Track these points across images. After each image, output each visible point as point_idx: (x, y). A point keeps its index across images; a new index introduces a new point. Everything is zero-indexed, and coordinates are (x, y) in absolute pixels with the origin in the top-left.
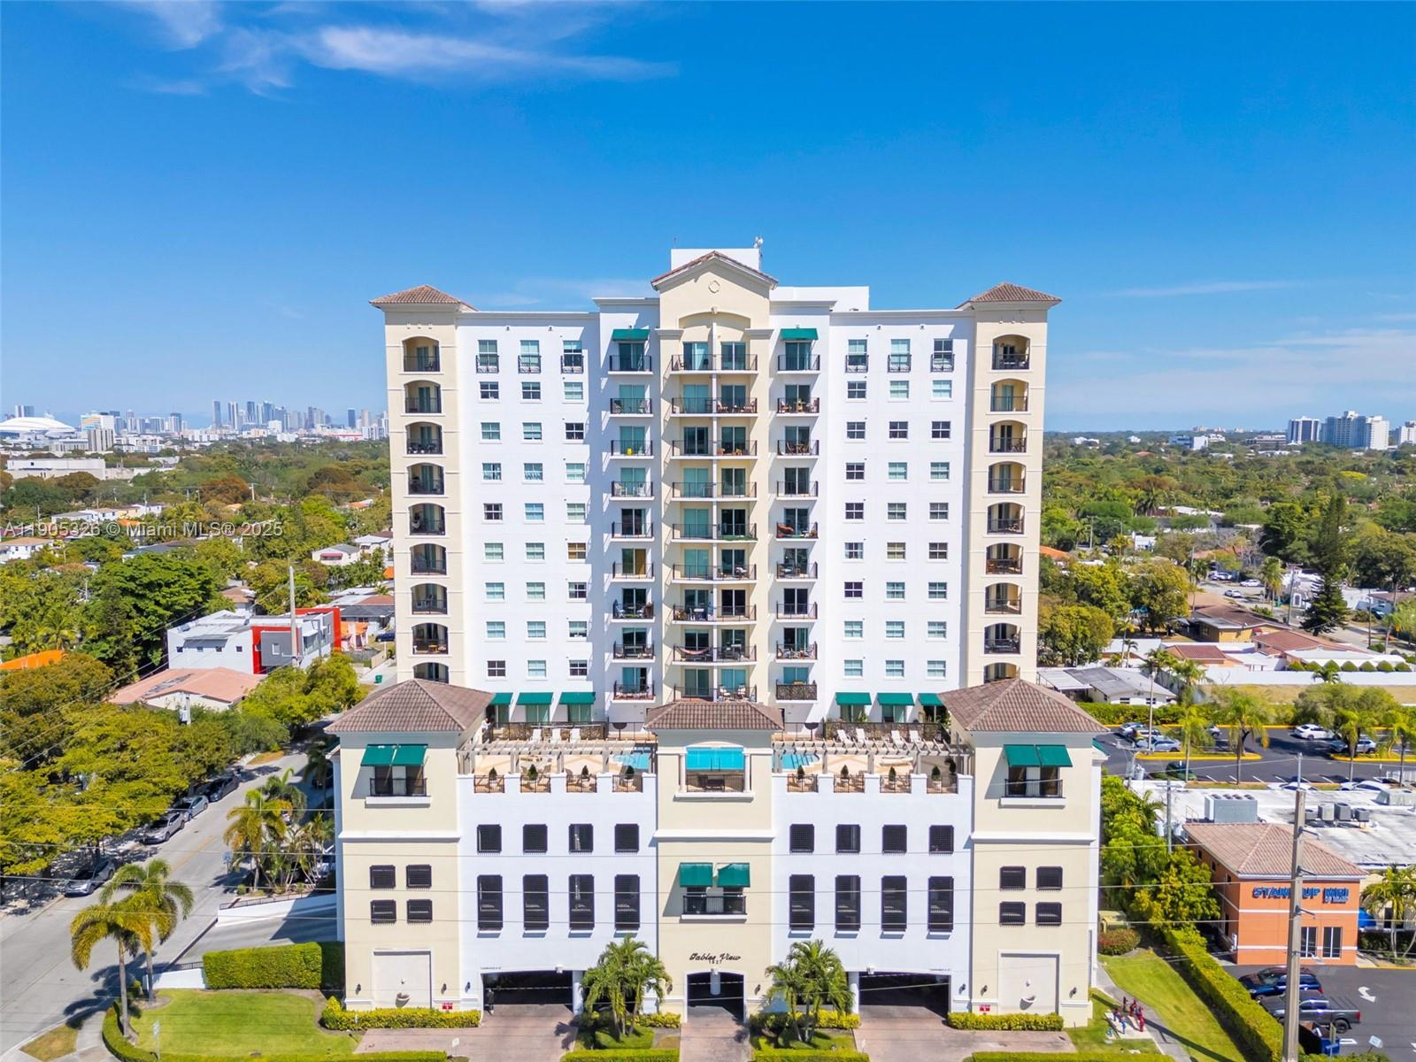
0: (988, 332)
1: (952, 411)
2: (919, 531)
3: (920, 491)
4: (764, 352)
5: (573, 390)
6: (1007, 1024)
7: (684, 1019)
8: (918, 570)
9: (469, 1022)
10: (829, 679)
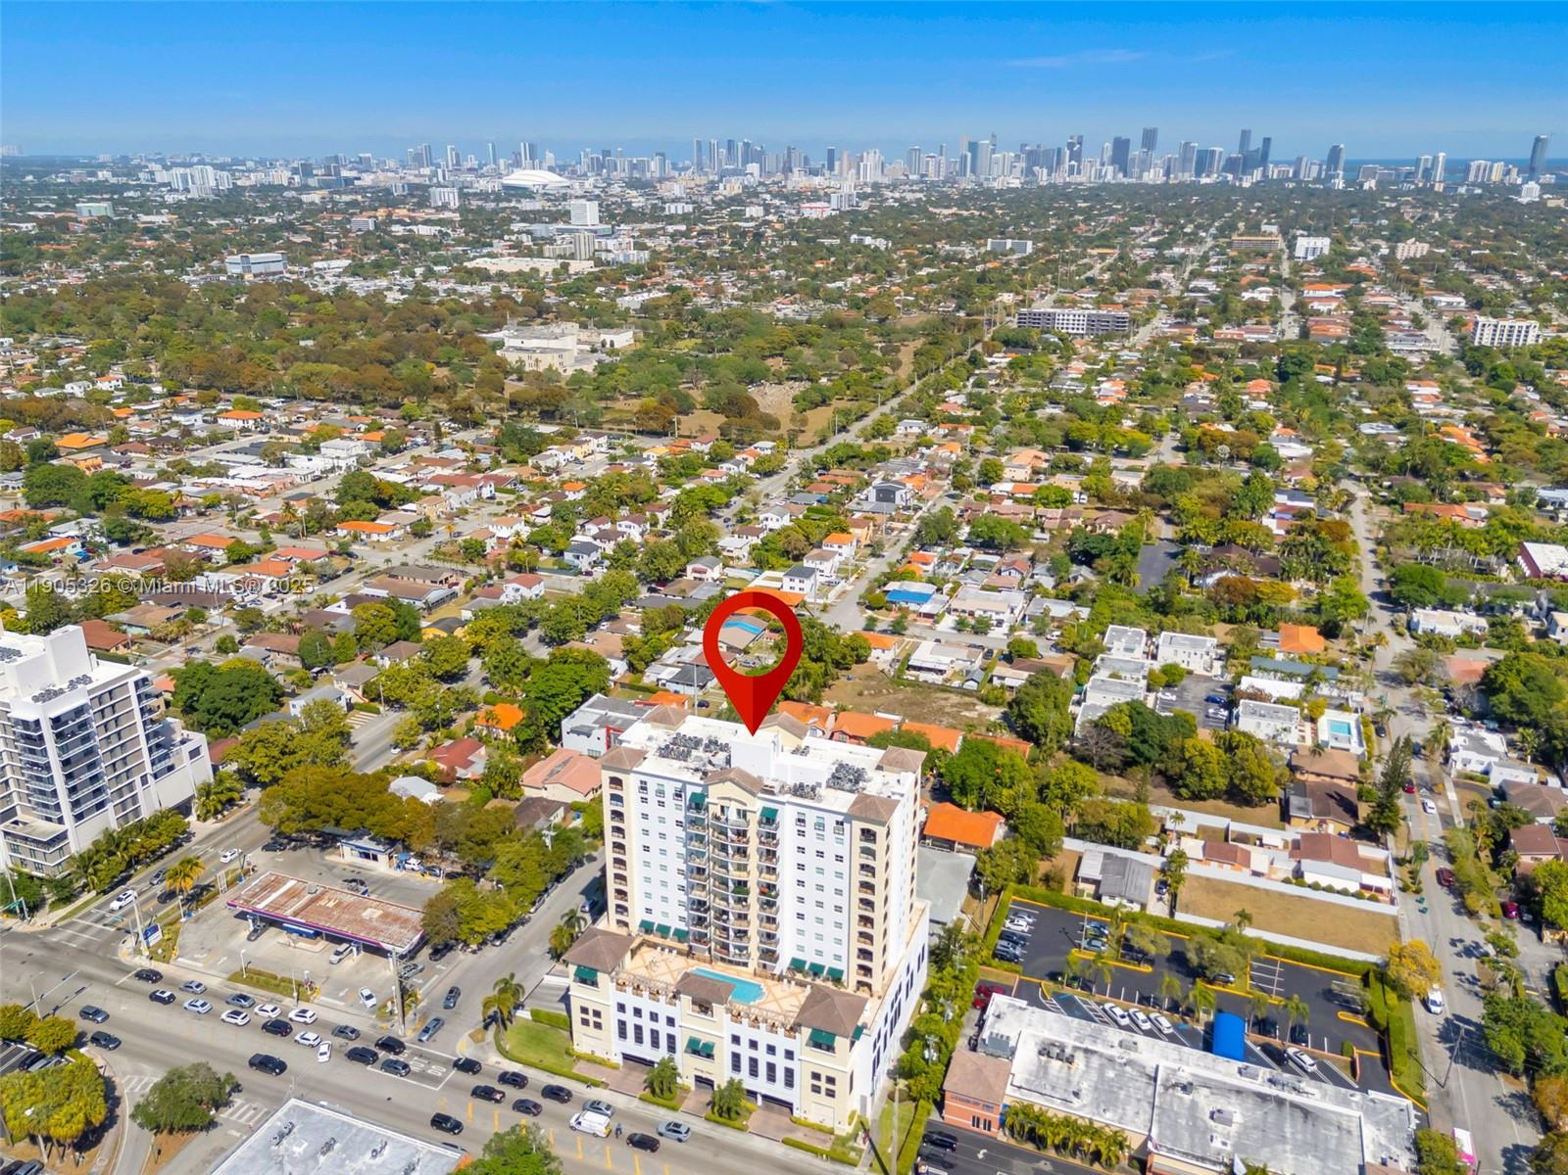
0: (858, 825)
1: (844, 851)
2: (830, 899)
3: (830, 882)
4: (754, 819)
5: (678, 807)
6: (811, 1126)
7: (693, 1088)
8: (829, 913)
9: (615, 1067)
10: (786, 952)
